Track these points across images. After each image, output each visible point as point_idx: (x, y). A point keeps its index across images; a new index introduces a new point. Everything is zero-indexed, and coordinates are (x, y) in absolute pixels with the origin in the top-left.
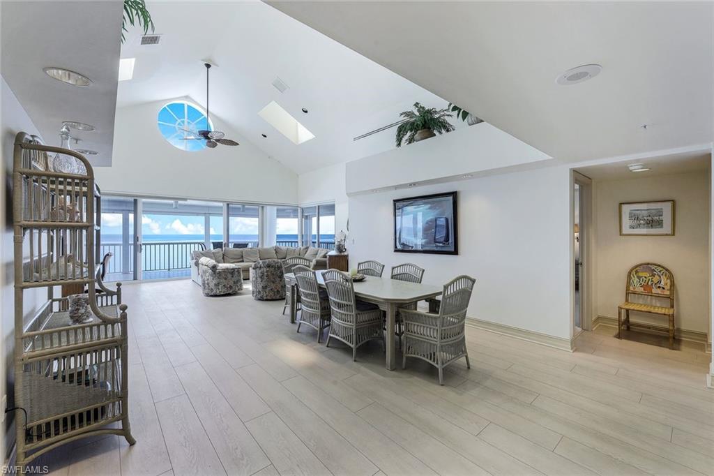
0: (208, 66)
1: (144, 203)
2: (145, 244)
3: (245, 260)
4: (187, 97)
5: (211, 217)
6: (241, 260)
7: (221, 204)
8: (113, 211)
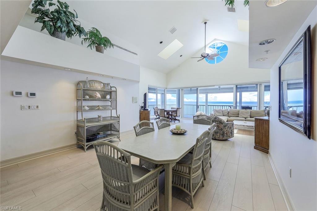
0: (205, 23)
1: (200, 89)
2: (201, 105)
3: (239, 116)
4: (215, 39)
5: (242, 93)
6: (238, 116)
7: (232, 86)
8: (203, 93)
